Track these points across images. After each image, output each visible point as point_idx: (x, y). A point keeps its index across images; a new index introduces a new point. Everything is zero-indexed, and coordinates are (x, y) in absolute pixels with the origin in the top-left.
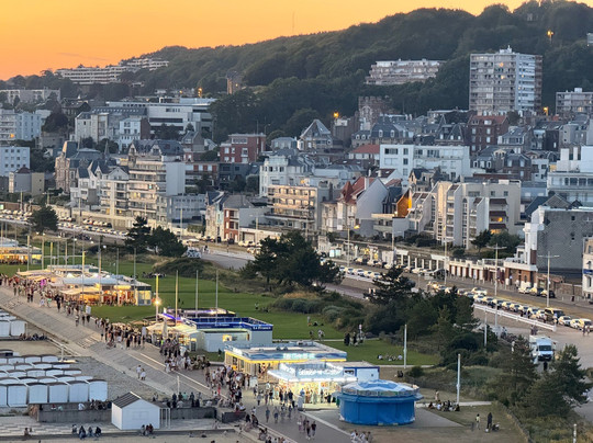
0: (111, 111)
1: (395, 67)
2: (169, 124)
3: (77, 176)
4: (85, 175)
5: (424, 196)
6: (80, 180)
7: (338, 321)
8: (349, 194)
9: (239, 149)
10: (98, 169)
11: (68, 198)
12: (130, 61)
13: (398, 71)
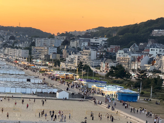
0: (80, 40)
1: (159, 31)
2: (95, 44)
3: (68, 55)
4: (70, 54)
5: (159, 60)
6: (69, 56)
7: (127, 85)
8: (139, 59)
9: (112, 49)
10: (74, 53)
11: (65, 60)
12: (89, 30)
13: (160, 32)
